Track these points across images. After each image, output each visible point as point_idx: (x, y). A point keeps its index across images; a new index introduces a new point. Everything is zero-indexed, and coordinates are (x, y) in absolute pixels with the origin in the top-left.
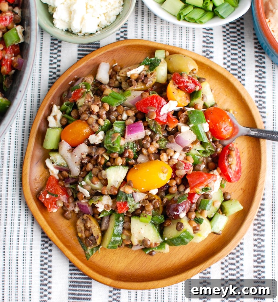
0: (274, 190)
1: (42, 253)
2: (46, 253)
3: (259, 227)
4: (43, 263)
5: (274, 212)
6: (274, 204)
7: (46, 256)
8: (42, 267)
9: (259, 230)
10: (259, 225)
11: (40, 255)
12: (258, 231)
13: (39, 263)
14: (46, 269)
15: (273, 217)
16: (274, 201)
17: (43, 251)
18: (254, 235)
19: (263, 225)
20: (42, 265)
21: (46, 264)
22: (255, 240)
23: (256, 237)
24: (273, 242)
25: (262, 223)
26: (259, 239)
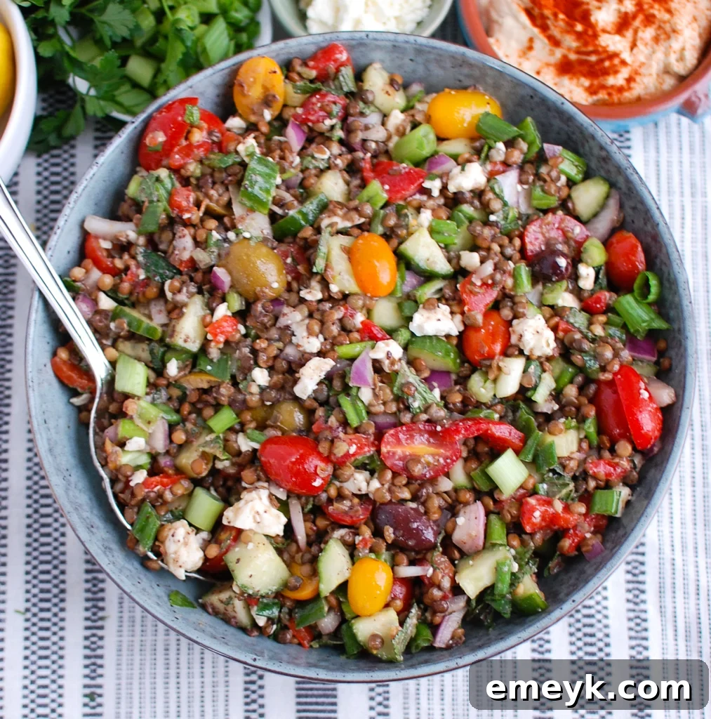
0: (662, 556)
1: (246, 683)
2: (253, 682)
3: (638, 625)
4: (248, 700)
5: (662, 594)
6: (662, 580)
7: (253, 687)
8: (248, 707)
9: (638, 628)
10: (638, 621)
11: (242, 686)
12: (637, 632)
13: (243, 700)
14: (254, 711)
15: (663, 604)
16: (662, 576)
17: (248, 679)
18: (631, 638)
19: (645, 620)
20: (247, 704)
21: (254, 701)
22: (632, 648)
23: (634, 643)
24: (665, 651)
25: (643, 616)
26: (639, 645)
